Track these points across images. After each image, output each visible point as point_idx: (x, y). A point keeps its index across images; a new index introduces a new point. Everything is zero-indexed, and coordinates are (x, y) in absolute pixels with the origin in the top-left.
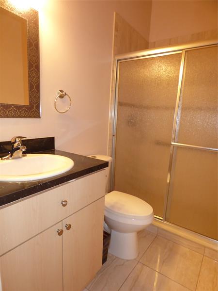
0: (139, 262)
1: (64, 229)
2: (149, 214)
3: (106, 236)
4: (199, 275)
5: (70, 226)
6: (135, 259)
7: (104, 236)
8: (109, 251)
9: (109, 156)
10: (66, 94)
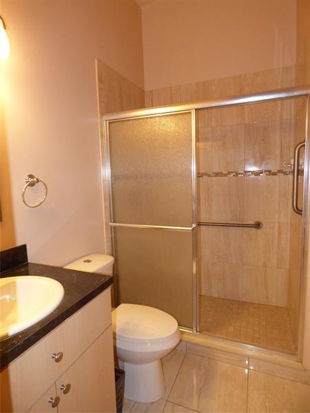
0: (167, 401)
1: (60, 394)
2: (174, 331)
3: (119, 375)
4: (247, 402)
5: (68, 387)
6: (162, 399)
7: (116, 376)
8: (126, 396)
9: (107, 254)
10: (38, 181)
